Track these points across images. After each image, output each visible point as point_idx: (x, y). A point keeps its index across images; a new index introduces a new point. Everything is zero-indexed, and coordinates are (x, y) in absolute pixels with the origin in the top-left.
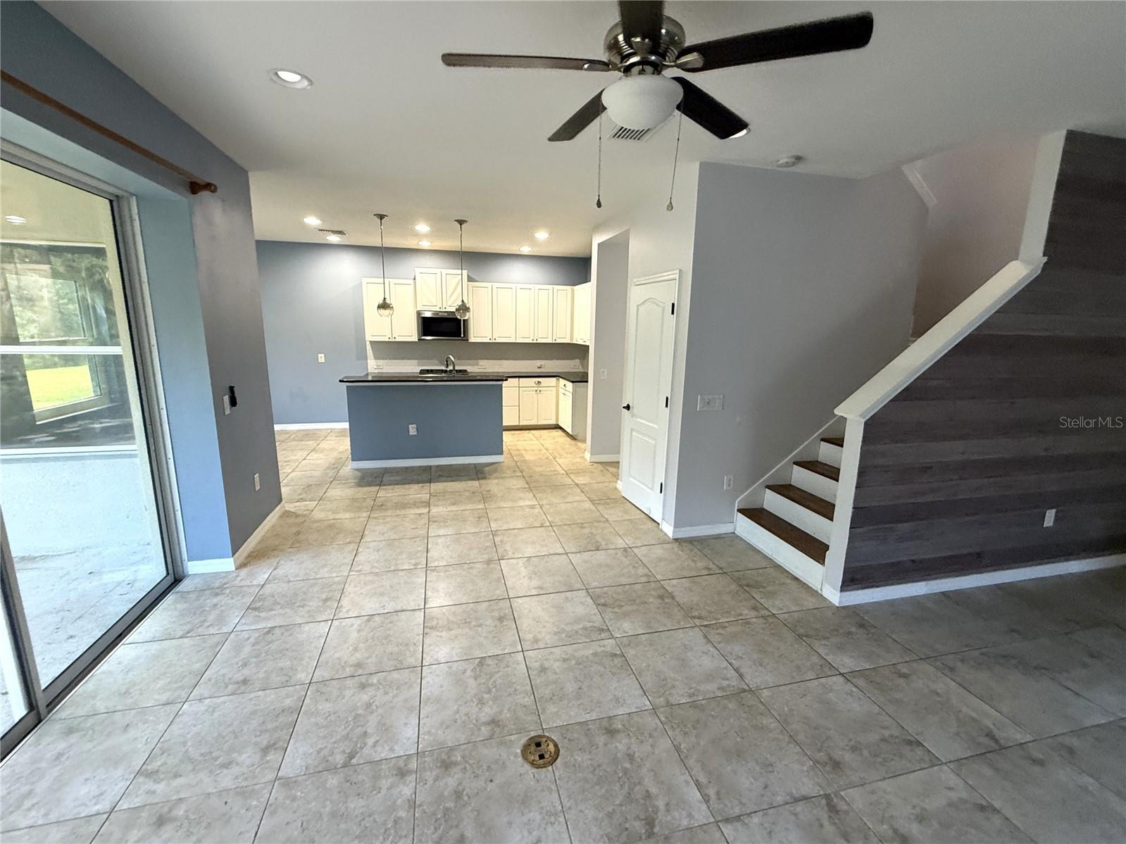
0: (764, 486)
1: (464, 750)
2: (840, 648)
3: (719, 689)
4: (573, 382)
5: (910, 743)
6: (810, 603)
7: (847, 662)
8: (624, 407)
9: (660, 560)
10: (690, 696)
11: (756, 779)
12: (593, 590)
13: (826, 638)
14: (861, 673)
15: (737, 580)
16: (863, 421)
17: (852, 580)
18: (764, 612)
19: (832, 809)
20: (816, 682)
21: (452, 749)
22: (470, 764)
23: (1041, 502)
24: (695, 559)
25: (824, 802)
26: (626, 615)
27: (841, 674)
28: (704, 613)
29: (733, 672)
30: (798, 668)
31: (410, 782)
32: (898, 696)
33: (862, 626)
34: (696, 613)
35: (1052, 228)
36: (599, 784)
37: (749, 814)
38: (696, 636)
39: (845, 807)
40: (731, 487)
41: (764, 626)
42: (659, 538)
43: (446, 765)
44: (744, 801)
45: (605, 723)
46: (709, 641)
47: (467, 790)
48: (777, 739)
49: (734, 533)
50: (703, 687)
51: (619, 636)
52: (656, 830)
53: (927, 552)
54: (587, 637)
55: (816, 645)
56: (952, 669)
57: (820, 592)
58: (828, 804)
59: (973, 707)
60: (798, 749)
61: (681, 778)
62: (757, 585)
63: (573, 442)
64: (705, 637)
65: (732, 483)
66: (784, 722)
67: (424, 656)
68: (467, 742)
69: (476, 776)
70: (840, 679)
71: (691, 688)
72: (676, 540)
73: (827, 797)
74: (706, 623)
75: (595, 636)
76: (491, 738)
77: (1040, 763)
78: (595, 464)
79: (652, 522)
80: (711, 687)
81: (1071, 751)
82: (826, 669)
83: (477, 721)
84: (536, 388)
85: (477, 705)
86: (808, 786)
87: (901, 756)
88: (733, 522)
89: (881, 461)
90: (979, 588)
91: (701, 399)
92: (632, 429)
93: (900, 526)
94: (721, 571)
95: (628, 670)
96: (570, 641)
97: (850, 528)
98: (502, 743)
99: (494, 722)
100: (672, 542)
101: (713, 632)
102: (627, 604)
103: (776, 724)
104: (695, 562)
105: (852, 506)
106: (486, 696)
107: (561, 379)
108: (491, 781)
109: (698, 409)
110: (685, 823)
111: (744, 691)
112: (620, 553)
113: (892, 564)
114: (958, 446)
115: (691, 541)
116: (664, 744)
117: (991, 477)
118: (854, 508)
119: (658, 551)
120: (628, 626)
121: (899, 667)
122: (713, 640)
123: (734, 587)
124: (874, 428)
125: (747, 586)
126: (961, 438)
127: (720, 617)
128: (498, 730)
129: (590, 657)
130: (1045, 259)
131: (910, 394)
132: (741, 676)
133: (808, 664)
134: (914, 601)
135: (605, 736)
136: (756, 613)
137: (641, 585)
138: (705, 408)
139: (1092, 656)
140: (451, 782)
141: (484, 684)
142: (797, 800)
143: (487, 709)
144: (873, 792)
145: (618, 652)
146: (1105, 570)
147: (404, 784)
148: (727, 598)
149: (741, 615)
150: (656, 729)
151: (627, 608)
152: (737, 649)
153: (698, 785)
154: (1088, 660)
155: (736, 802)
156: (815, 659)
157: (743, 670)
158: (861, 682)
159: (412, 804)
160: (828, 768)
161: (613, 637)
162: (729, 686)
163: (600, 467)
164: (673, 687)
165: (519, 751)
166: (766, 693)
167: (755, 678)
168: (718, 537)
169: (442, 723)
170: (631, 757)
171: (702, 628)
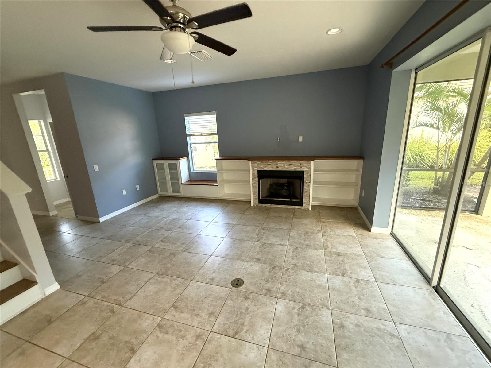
1: (261, 292)
21: (265, 295)
22: (261, 288)
31: (281, 290)
43: (269, 290)
47: (264, 281)
68: (259, 295)
69: (260, 284)
76: (251, 293)
83: (252, 301)
85: (249, 308)
98: (248, 289)
99: (246, 298)
106: (243, 311)
108: (256, 281)
128: (247, 295)
140: (268, 285)
141: (241, 318)
143: (247, 305)
147: (283, 290)
159: (281, 284)
165: (244, 285)
169: (266, 306)
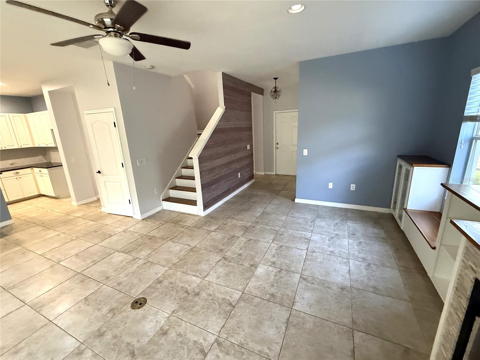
0: (168, 189)
2: (210, 226)
3: (185, 252)
4: (47, 168)
5: (233, 237)
6: (197, 219)
7: (213, 228)
8: (97, 173)
9: (141, 228)
10: (178, 258)
11: (207, 265)
12: (120, 250)
13: (205, 225)
14: (217, 228)
15: (173, 222)
16: (198, 157)
17: (206, 207)
18: (186, 227)
19: (225, 259)
20: (208, 236)
23: (236, 171)
24: (155, 222)
25: (223, 259)
26: (141, 250)
27: (213, 231)
28: (168, 236)
29: (186, 246)
30: (202, 235)
32: (226, 229)
33: (212, 218)
34: (166, 237)
35: (225, 98)
36: (166, 296)
37: (209, 272)
38: (170, 243)
39: (227, 257)
40: (158, 192)
41: (188, 230)
42: (136, 222)
44: (206, 271)
45: (157, 281)
46: (175, 242)
48: (207, 253)
49: (163, 209)
50: (181, 254)
51: (143, 257)
52: (189, 292)
53: (219, 192)
54: (130, 264)
55: (204, 228)
56: (234, 218)
57: (198, 215)
58: (224, 259)
59: (240, 223)
60: (212, 253)
61: (188, 278)
62: (180, 221)
63: (58, 200)
64: (173, 242)
65: (157, 191)
66: (206, 249)
67: (48, 318)
70: (213, 232)
71: (177, 257)
72: (143, 219)
73: (223, 257)
74: (170, 238)
75: (134, 262)
77: (254, 227)
78: (81, 206)
79: (129, 218)
80: (183, 253)
81: (257, 222)
82: (209, 232)
84: (16, 177)
86: (218, 258)
87: (233, 240)
88: (161, 205)
89: (205, 169)
90: (231, 198)
91: (139, 161)
92: (104, 182)
93: (212, 186)
94: (166, 222)
95: (154, 264)
96: (124, 269)
97: (202, 191)
100: (142, 221)
101: (174, 239)
102: (138, 247)
103: (204, 251)
104: (155, 223)
105: (200, 184)
107: (34, 168)
109: (138, 165)
110: (196, 285)
111: (193, 248)
112: (123, 234)
113: (213, 199)
114: (219, 160)
115: (149, 217)
116: (179, 274)
117: (227, 167)
118: (201, 185)
119: (139, 226)
120: (144, 253)
121: (224, 223)
122: (176, 241)
123: (173, 224)
124: (201, 159)
125: (177, 222)
126: (219, 158)
127: (174, 234)
129: (136, 269)
130: (225, 107)
131: (207, 147)
132: (189, 245)
133: (204, 233)
134: (220, 207)
135: (159, 284)
136: (184, 228)
137: (140, 239)
138: (141, 165)
139: (254, 203)
142: (217, 262)
144: (231, 250)
145: (146, 262)
146: (250, 185)
148: (173, 228)
149: (180, 231)
150: (174, 272)
151: (140, 248)
152: (184, 240)
153: (194, 276)
154: (254, 204)
155: (205, 272)
156: (205, 231)
157: (189, 244)
158: (218, 231)
160: (220, 252)
161: (141, 259)
162: (188, 250)
163: (85, 206)
164: (172, 259)
166: (198, 246)
167: (193, 244)
168: (158, 213)
170: (171, 283)
171: (171, 240)
